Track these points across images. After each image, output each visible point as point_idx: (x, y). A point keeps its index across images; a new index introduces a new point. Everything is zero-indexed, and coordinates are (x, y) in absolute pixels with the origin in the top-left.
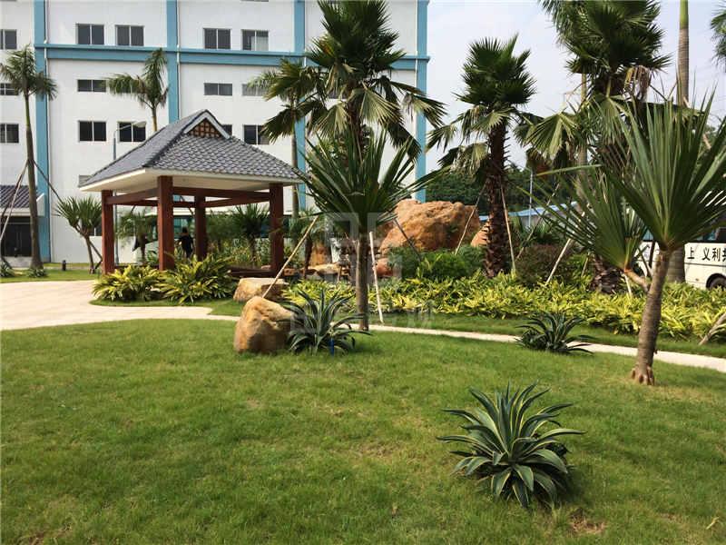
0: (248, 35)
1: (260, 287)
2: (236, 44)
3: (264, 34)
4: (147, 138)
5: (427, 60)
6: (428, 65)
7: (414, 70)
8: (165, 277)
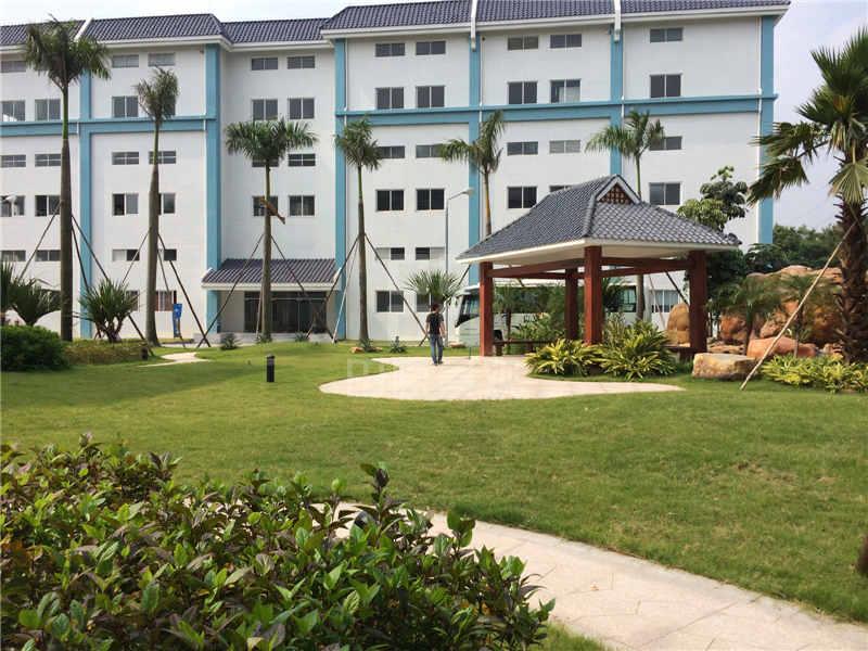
0: (556, 86)
1: (733, 363)
2: (544, 97)
3: (575, 84)
4: (538, 202)
5: (773, 99)
6: (775, 102)
7: (757, 112)
8: (600, 352)
